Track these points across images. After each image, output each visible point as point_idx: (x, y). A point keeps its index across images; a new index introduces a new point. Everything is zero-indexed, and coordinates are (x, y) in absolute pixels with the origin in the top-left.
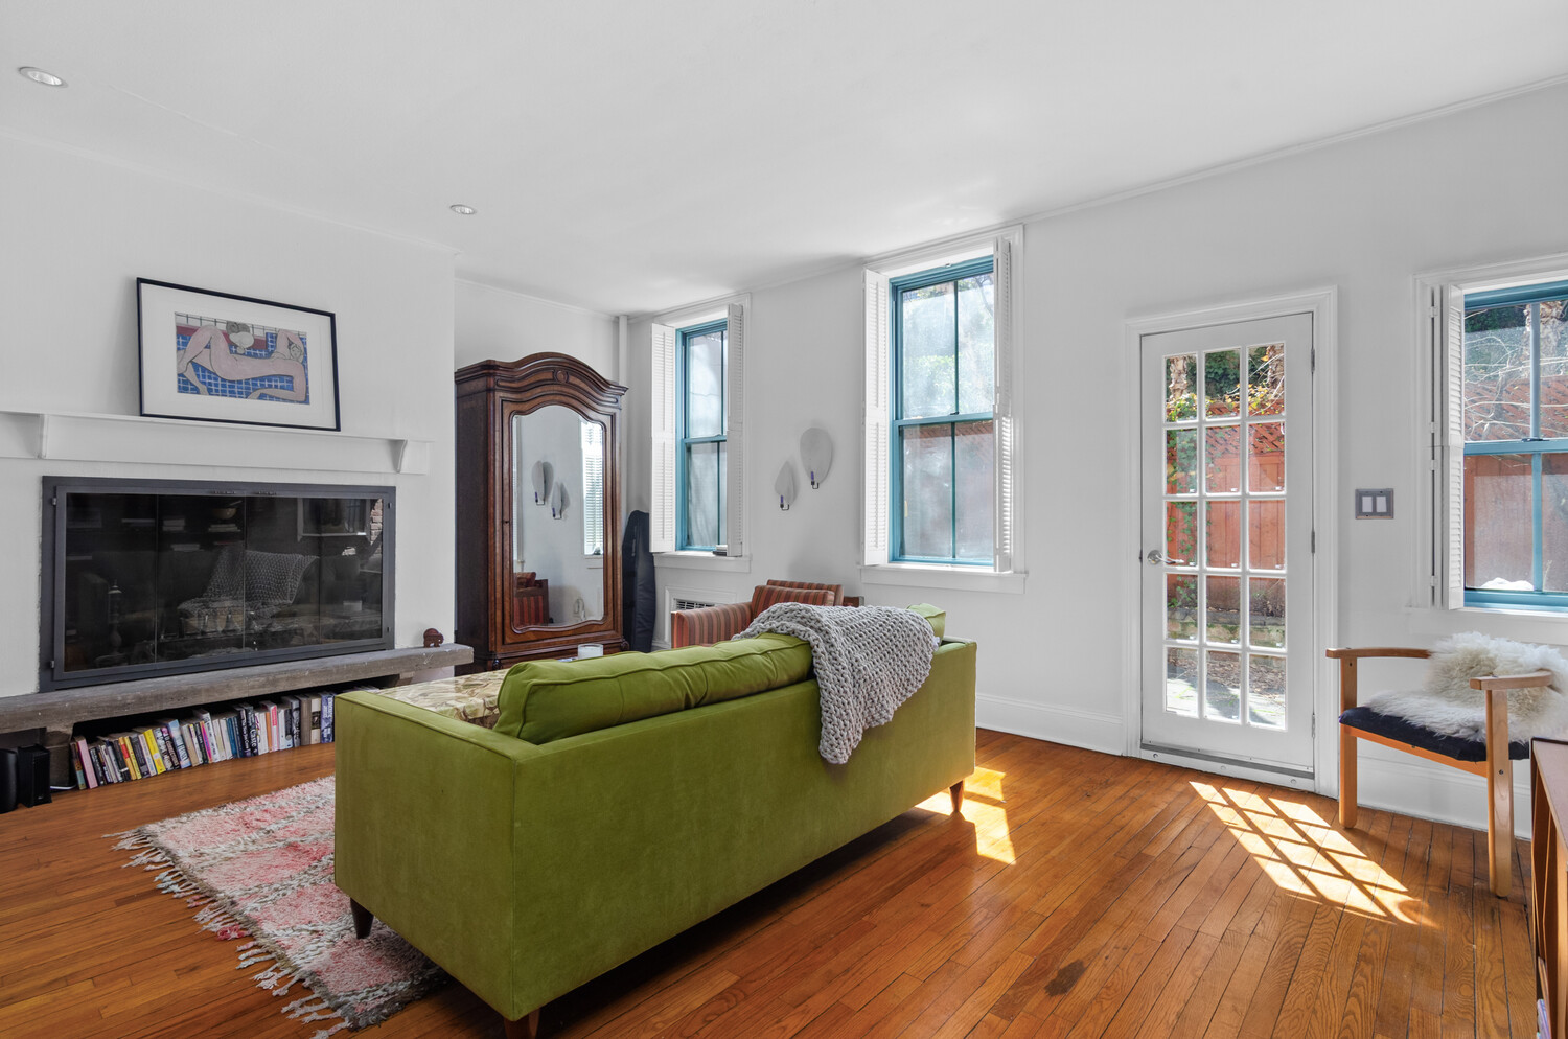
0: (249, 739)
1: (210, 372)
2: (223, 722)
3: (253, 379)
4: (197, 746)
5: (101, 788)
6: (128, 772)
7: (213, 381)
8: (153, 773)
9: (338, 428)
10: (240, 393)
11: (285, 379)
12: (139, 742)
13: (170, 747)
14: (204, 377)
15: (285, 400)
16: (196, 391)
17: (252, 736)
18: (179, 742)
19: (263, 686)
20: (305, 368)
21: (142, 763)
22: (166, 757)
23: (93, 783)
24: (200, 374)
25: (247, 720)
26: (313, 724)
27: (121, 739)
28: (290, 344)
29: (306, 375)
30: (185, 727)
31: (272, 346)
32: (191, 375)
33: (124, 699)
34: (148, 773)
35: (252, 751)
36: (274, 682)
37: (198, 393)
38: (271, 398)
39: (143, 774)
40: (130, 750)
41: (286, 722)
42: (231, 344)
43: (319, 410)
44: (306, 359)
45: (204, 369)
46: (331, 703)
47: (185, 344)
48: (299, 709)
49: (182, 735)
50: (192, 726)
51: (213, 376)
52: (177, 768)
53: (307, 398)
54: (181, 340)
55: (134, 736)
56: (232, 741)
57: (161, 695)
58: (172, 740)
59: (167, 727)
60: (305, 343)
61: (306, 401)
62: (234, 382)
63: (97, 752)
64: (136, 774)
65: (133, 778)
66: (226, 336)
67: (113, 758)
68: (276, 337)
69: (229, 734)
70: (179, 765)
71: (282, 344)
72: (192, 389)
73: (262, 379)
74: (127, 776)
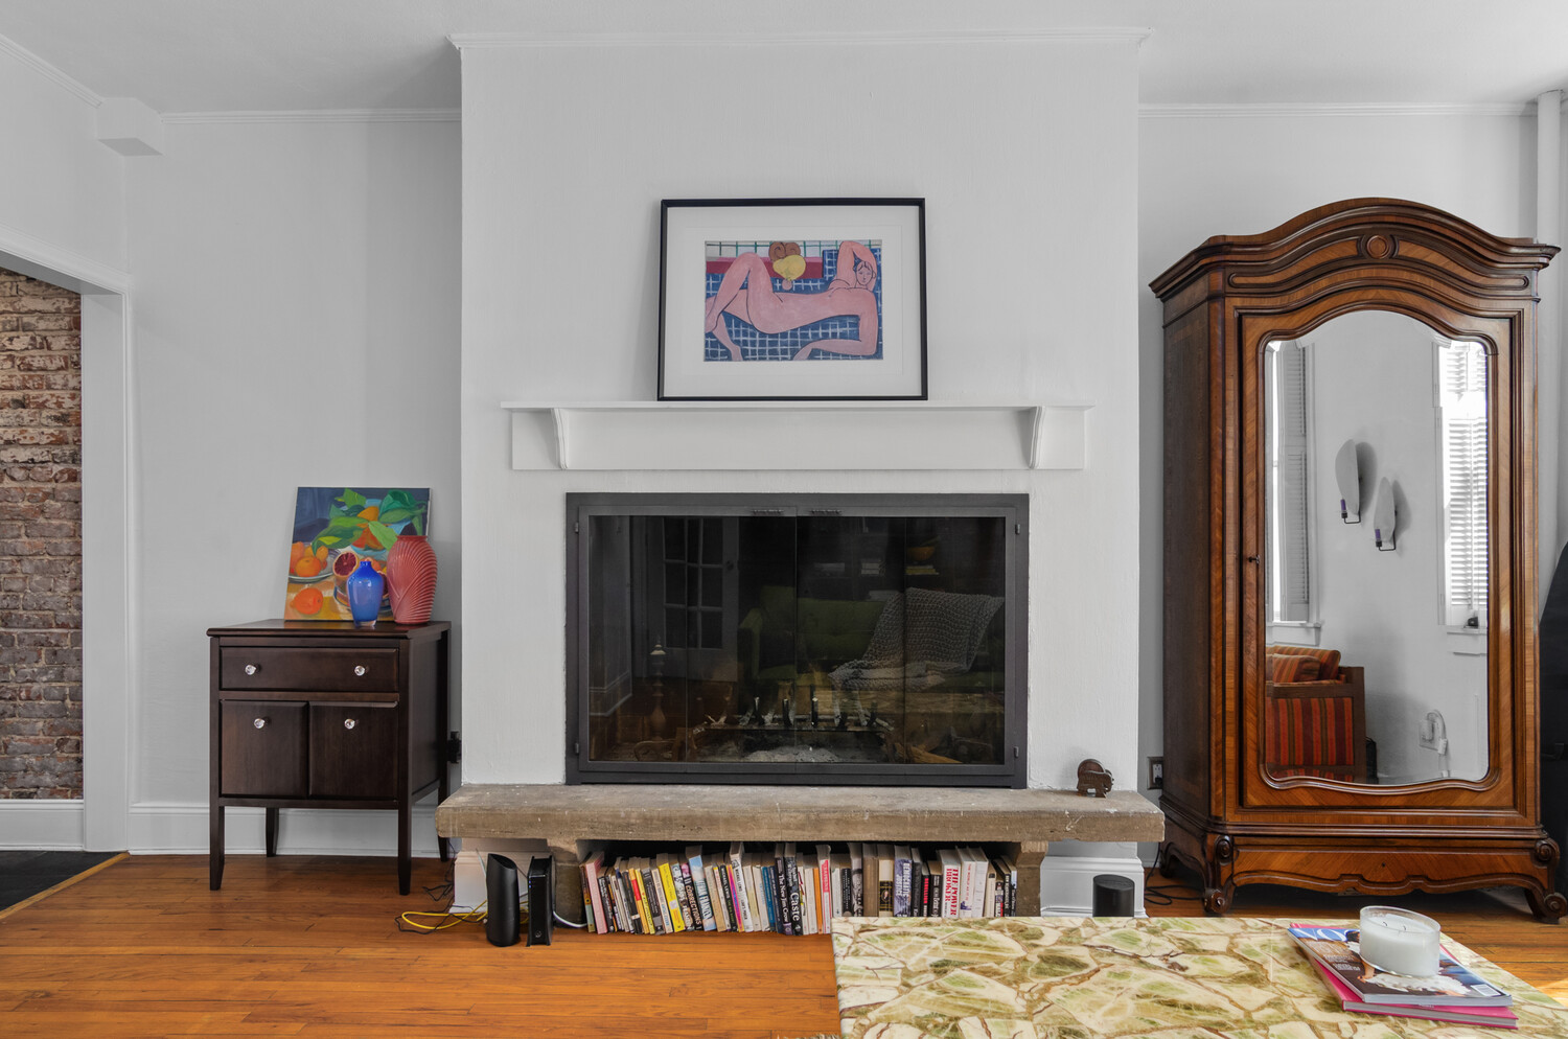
0: (790, 906)
1: (746, 325)
2: (757, 870)
3: (803, 328)
4: (723, 902)
5: (611, 937)
6: (639, 920)
7: (749, 339)
8: (668, 929)
9: (924, 397)
10: (784, 352)
11: (849, 320)
12: (651, 880)
13: (691, 894)
14: (737, 333)
15: (846, 357)
16: (727, 356)
17: (794, 903)
18: (701, 891)
19: (801, 827)
20: (878, 298)
21: (656, 913)
22: (686, 909)
23: (602, 927)
24: (733, 329)
25: (786, 877)
26: (882, 902)
27: (631, 871)
28: (857, 261)
29: (879, 310)
30: (708, 869)
31: (830, 271)
32: (722, 334)
33: (628, 816)
34: (662, 928)
35: (793, 927)
36: (818, 823)
37: (730, 359)
38: (827, 355)
39: (656, 929)
40: (642, 891)
41: (843, 890)
42: (776, 277)
43: (895, 370)
44: (879, 283)
45: (739, 322)
46: (907, 873)
47: (716, 287)
48: (861, 871)
49: (705, 880)
50: (716, 870)
51: (749, 330)
52: (698, 927)
53: (879, 348)
54: (711, 282)
55: (646, 870)
56: (770, 904)
57: (670, 819)
58: (692, 884)
59: (688, 864)
60: (878, 258)
61: (878, 354)
62: (775, 335)
63: (607, 883)
64: (648, 927)
65: (646, 931)
66: (769, 264)
67: (624, 897)
68: (837, 255)
69: (765, 891)
70: (702, 925)
71: (845, 265)
72: (723, 354)
73: (815, 326)
74: (638, 924)
